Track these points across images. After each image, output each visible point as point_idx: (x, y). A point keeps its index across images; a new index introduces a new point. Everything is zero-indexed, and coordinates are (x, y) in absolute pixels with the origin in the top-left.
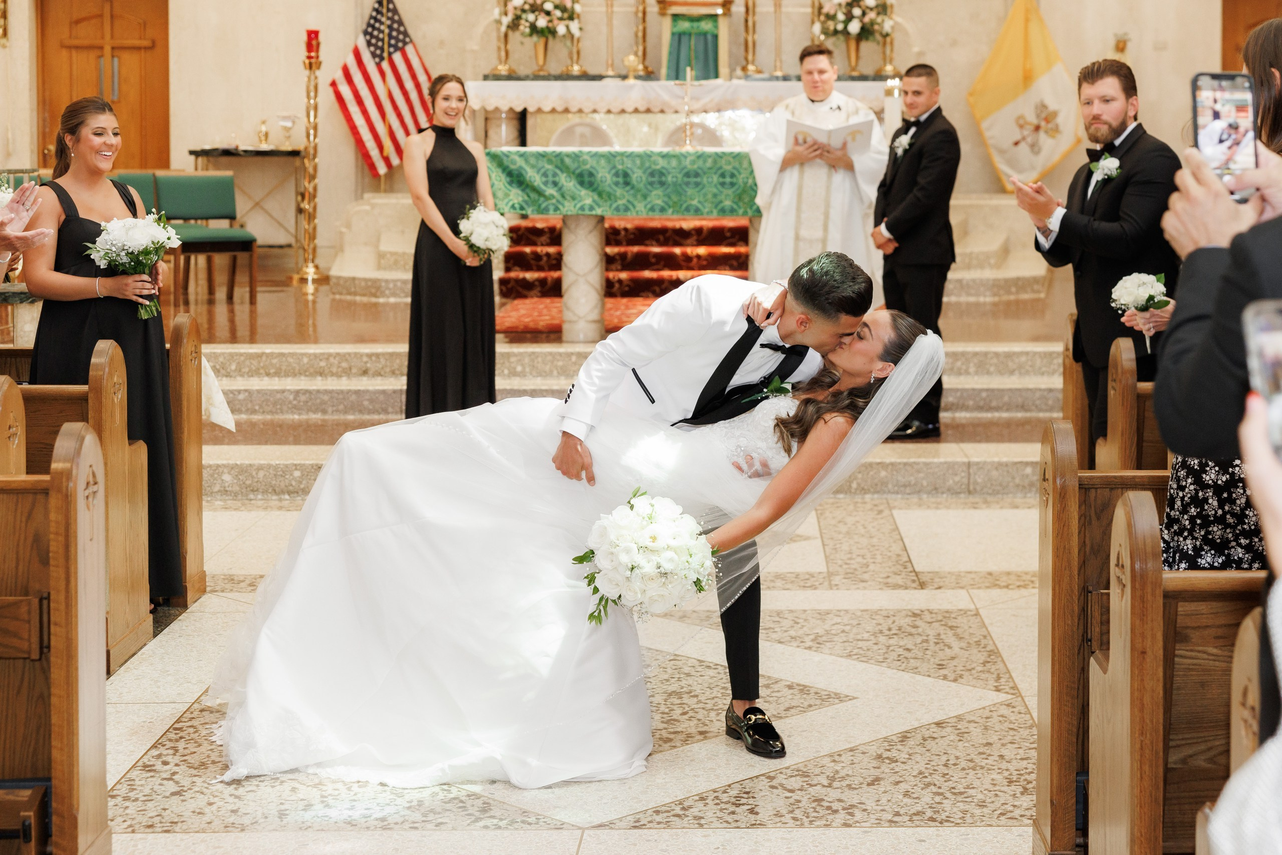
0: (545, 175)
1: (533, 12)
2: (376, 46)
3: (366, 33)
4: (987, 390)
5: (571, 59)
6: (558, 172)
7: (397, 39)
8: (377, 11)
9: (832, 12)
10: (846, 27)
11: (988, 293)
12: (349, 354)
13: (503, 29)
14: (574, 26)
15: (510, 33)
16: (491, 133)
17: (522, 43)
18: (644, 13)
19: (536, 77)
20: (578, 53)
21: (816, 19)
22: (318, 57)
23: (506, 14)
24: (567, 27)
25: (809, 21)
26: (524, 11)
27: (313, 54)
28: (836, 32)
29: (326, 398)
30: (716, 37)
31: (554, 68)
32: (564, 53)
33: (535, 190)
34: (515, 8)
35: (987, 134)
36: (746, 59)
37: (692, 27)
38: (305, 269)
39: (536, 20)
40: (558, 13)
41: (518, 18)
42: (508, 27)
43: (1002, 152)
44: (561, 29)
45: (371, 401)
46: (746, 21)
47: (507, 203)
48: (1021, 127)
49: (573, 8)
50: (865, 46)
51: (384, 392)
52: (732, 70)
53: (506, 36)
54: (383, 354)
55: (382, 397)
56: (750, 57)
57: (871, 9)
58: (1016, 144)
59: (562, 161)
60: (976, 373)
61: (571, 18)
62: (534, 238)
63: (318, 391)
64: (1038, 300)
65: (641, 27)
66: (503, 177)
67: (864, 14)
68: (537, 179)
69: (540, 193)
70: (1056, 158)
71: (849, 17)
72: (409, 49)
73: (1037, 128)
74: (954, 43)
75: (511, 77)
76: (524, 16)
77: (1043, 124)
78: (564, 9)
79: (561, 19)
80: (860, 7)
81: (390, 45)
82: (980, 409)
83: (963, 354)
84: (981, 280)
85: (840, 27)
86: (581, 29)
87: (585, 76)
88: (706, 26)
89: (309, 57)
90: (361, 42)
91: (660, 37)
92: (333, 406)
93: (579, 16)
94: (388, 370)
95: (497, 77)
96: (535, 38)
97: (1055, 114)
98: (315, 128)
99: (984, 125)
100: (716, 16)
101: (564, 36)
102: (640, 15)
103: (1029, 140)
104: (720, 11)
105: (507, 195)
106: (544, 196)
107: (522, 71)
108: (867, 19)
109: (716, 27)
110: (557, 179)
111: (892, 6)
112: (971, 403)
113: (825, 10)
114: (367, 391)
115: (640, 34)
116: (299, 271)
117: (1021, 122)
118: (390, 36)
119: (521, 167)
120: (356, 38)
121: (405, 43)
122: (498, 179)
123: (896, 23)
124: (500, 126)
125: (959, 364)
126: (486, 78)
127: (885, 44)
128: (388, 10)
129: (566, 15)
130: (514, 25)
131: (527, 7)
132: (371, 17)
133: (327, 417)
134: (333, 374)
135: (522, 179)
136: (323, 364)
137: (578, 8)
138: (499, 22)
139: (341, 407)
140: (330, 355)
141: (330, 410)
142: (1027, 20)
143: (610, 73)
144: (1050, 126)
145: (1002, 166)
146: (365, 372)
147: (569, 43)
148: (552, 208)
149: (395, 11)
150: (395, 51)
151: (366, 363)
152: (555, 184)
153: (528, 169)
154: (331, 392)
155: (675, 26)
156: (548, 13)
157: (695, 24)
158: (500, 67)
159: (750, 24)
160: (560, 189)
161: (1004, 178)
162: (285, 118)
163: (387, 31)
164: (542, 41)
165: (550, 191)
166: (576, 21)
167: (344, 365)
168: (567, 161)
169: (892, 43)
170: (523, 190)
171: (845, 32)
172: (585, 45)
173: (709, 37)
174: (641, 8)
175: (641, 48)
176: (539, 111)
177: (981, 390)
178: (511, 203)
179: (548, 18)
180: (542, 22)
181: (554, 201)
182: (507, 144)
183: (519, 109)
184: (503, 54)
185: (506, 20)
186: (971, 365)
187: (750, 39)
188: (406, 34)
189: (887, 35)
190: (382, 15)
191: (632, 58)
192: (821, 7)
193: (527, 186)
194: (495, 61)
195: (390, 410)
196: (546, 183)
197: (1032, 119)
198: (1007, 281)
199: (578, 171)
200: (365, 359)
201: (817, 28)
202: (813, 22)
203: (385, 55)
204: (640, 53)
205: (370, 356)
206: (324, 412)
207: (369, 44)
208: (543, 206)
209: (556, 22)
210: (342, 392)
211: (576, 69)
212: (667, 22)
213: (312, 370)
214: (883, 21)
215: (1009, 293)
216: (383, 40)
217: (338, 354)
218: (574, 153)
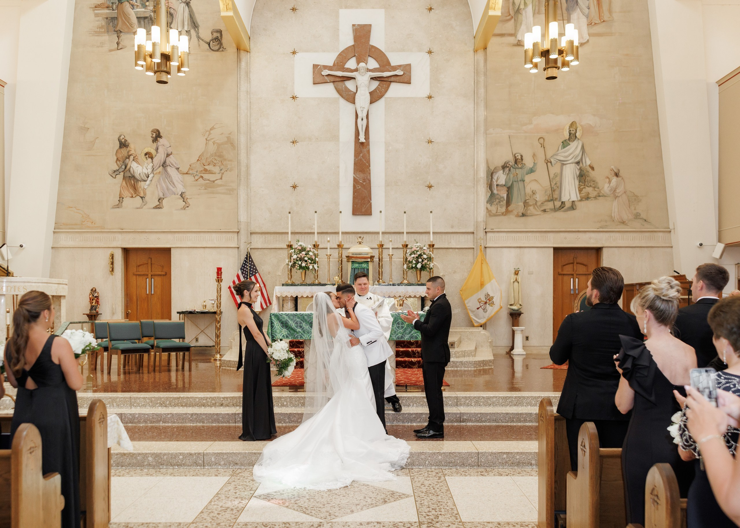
0: (297, 323)
1: (300, 261)
2: (245, 274)
3: (241, 269)
4: (481, 413)
5: (315, 278)
6: (302, 322)
7: (253, 272)
8: (245, 261)
9: (411, 260)
10: (416, 266)
11: (472, 367)
12: (215, 397)
13: (290, 267)
14: (316, 266)
15: (292, 269)
16: (284, 305)
17: (296, 272)
18: (342, 261)
19: (302, 285)
20: (317, 276)
21: (405, 263)
22: (221, 278)
23: (291, 262)
24: (313, 266)
25: (403, 264)
26: (297, 260)
27: (220, 277)
28: (412, 268)
29: (204, 417)
30: (368, 269)
31: (308, 281)
32: (312, 276)
33: (292, 329)
34: (294, 259)
35: (467, 305)
36: (379, 278)
37: (359, 266)
38: (216, 356)
39: (302, 264)
40: (310, 261)
41: (295, 263)
42: (291, 266)
43: (473, 312)
44: (311, 267)
45: (223, 418)
46: (379, 264)
47: (281, 335)
48: (480, 302)
49: (315, 259)
50: (423, 273)
51: (228, 414)
52: (374, 282)
53: (291, 270)
54: (229, 397)
55: (227, 417)
56: (381, 278)
57: (425, 259)
58: (478, 309)
59: (304, 317)
60: (475, 405)
61: (315, 263)
62: (299, 345)
63: (201, 414)
64: (492, 368)
65: (340, 266)
66: (279, 324)
67: (423, 261)
68: (293, 325)
69: (295, 331)
70: (493, 314)
71: (417, 262)
72: (257, 275)
73: (486, 303)
74: (455, 272)
75: (293, 285)
76: (297, 262)
77: (488, 301)
78: (312, 260)
79: (311, 263)
80: (421, 258)
81: (250, 274)
82: (478, 421)
83: (469, 397)
84: (470, 361)
85: (414, 266)
86: (318, 267)
87: (320, 284)
88: (364, 265)
89: (218, 278)
90: (240, 273)
91: (347, 270)
92: (207, 420)
93: (317, 262)
94: (231, 404)
95: (287, 285)
96: (301, 270)
97: (492, 298)
98: (220, 304)
99: (466, 302)
100: (368, 261)
101: (312, 269)
102: (340, 262)
103: (482, 307)
104: (369, 260)
105: (281, 331)
106: (296, 332)
107: (297, 282)
108: (424, 263)
109: (368, 266)
110: (302, 325)
111: (433, 258)
112: (474, 419)
113: (408, 260)
114: (221, 414)
115: (340, 269)
116: (213, 356)
117: (480, 301)
118: (250, 270)
119: (287, 320)
120: (238, 271)
121: (256, 273)
122: (277, 325)
123: (434, 264)
124: (288, 303)
125: (468, 401)
126: (283, 285)
127: (430, 272)
128: (250, 261)
129: (313, 262)
130: (293, 266)
131: (298, 259)
132: (243, 263)
133: (204, 425)
134: (208, 406)
135: (287, 325)
136: (204, 401)
137: (317, 259)
138: (288, 264)
139: (210, 420)
140: (207, 398)
141: (206, 422)
142: (482, 263)
143: (329, 283)
144: (490, 302)
145: (473, 317)
146: (222, 405)
147: (314, 272)
148: (299, 336)
149: (252, 261)
150: (252, 276)
151: (222, 401)
152: (301, 327)
153: (290, 321)
154: (206, 414)
155: (353, 266)
156: (306, 261)
157: (360, 265)
158: (289, 281)
159: (381, 265)
160: (303, 329)
161: (473, 321)
162: (212, 300)
163: (249, 268)
164: (304, 271)
165: (299, 330)
166: (316, 264)
167: (213, 402)
168: (306, 317)
169: (433, 272)
170: (287, 330)
171: (416, 268)
172: (320, 273)
173: (365, 269)
174: (340, 259)
175: (340, 274)
176: (302, 297)
177: (478, 414)
178: (282, 335)
179: (306, 263)
180: (304, 265)
181: (300, 334)
182: (290, 310)
183: (295, 296)
184: (290, 276)
185: (290, 264)
186: (473, 402)
187: (380, 270)
188: (256, 269)
189: (431, 268)
190: (248, 263)
191: (337, 277)
192: (406, 259)
193: (289, 328)
194: (287, 279)
195: (231, 422)
196: (297, 327)
197: (484, 299)
198: (479, 361)
199: (310, 322)
200: (222, 399)
201: (405, 266)
202: (404, 265)
203: (248, 277)
204: (340, 276)
205: (224, 398)
206: (203, 422)
207: (242, 273)
208: (296, 336)
209: (309, 264)
210: (211, 414)
211: (317, 282)
212: (350, 264)
213: (200, 404)
214: (430, 264)
215: (480, 366)
216: (248, 272)
217: (211, 397)
218: (308, 314)
